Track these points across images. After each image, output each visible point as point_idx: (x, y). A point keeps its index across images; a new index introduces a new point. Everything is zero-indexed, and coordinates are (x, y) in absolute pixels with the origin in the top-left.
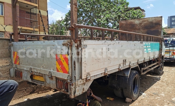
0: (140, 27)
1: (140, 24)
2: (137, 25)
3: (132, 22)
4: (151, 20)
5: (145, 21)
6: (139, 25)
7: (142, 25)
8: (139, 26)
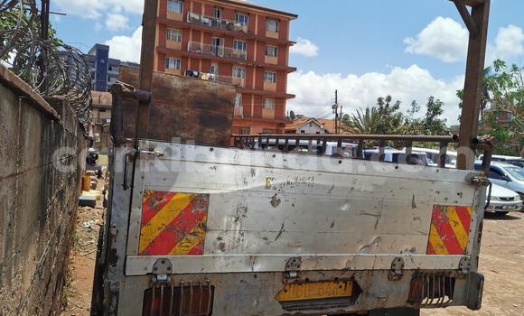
0: (183, 98)
1: (186, 91)
2: (175, 90)
3: (162, 80)
4: (212, 88)
5: (198, 86)
6: (180, 93)
7: (190, 94)
8: (181, 97)
